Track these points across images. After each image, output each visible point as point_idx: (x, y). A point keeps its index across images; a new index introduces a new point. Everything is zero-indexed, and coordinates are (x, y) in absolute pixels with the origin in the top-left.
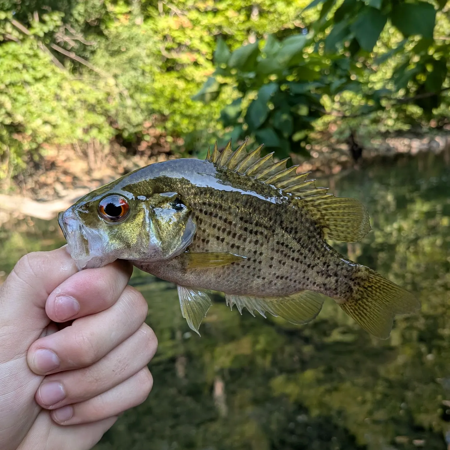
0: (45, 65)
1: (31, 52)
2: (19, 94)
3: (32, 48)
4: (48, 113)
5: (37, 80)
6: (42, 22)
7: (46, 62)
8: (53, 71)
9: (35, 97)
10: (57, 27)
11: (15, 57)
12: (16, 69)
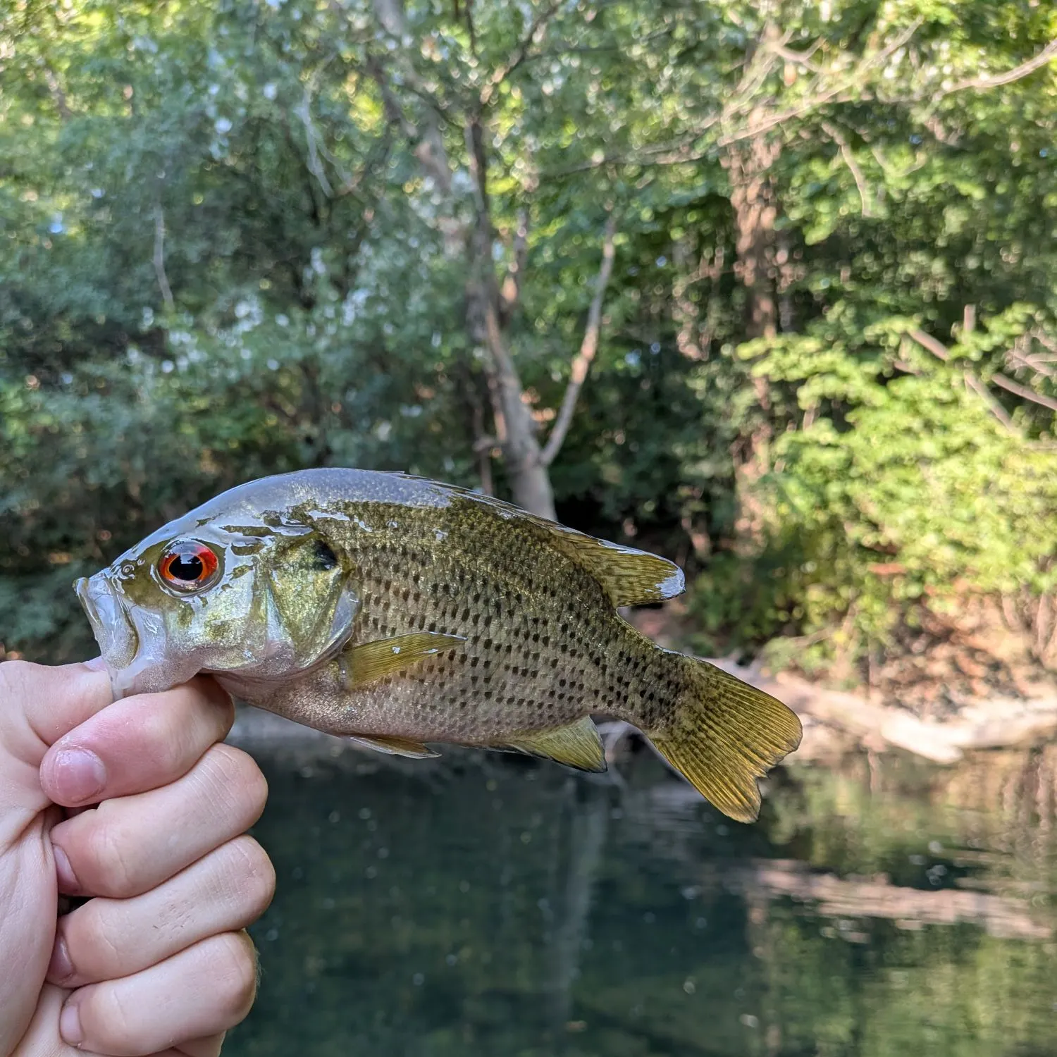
0: (974, 421)
1: (945, 395)
2: (906, 482)
3: (948, 386)
4: (964, 522)
5: (949, 452)
6: (981, 328)
7: (979, 413)
8: (991, 432)
9: (938, 489)
10: (1012, 337)
11: (913, 405)
12: (908, 431)
